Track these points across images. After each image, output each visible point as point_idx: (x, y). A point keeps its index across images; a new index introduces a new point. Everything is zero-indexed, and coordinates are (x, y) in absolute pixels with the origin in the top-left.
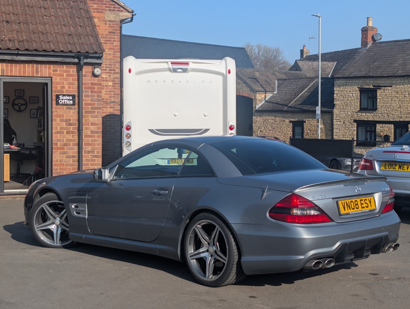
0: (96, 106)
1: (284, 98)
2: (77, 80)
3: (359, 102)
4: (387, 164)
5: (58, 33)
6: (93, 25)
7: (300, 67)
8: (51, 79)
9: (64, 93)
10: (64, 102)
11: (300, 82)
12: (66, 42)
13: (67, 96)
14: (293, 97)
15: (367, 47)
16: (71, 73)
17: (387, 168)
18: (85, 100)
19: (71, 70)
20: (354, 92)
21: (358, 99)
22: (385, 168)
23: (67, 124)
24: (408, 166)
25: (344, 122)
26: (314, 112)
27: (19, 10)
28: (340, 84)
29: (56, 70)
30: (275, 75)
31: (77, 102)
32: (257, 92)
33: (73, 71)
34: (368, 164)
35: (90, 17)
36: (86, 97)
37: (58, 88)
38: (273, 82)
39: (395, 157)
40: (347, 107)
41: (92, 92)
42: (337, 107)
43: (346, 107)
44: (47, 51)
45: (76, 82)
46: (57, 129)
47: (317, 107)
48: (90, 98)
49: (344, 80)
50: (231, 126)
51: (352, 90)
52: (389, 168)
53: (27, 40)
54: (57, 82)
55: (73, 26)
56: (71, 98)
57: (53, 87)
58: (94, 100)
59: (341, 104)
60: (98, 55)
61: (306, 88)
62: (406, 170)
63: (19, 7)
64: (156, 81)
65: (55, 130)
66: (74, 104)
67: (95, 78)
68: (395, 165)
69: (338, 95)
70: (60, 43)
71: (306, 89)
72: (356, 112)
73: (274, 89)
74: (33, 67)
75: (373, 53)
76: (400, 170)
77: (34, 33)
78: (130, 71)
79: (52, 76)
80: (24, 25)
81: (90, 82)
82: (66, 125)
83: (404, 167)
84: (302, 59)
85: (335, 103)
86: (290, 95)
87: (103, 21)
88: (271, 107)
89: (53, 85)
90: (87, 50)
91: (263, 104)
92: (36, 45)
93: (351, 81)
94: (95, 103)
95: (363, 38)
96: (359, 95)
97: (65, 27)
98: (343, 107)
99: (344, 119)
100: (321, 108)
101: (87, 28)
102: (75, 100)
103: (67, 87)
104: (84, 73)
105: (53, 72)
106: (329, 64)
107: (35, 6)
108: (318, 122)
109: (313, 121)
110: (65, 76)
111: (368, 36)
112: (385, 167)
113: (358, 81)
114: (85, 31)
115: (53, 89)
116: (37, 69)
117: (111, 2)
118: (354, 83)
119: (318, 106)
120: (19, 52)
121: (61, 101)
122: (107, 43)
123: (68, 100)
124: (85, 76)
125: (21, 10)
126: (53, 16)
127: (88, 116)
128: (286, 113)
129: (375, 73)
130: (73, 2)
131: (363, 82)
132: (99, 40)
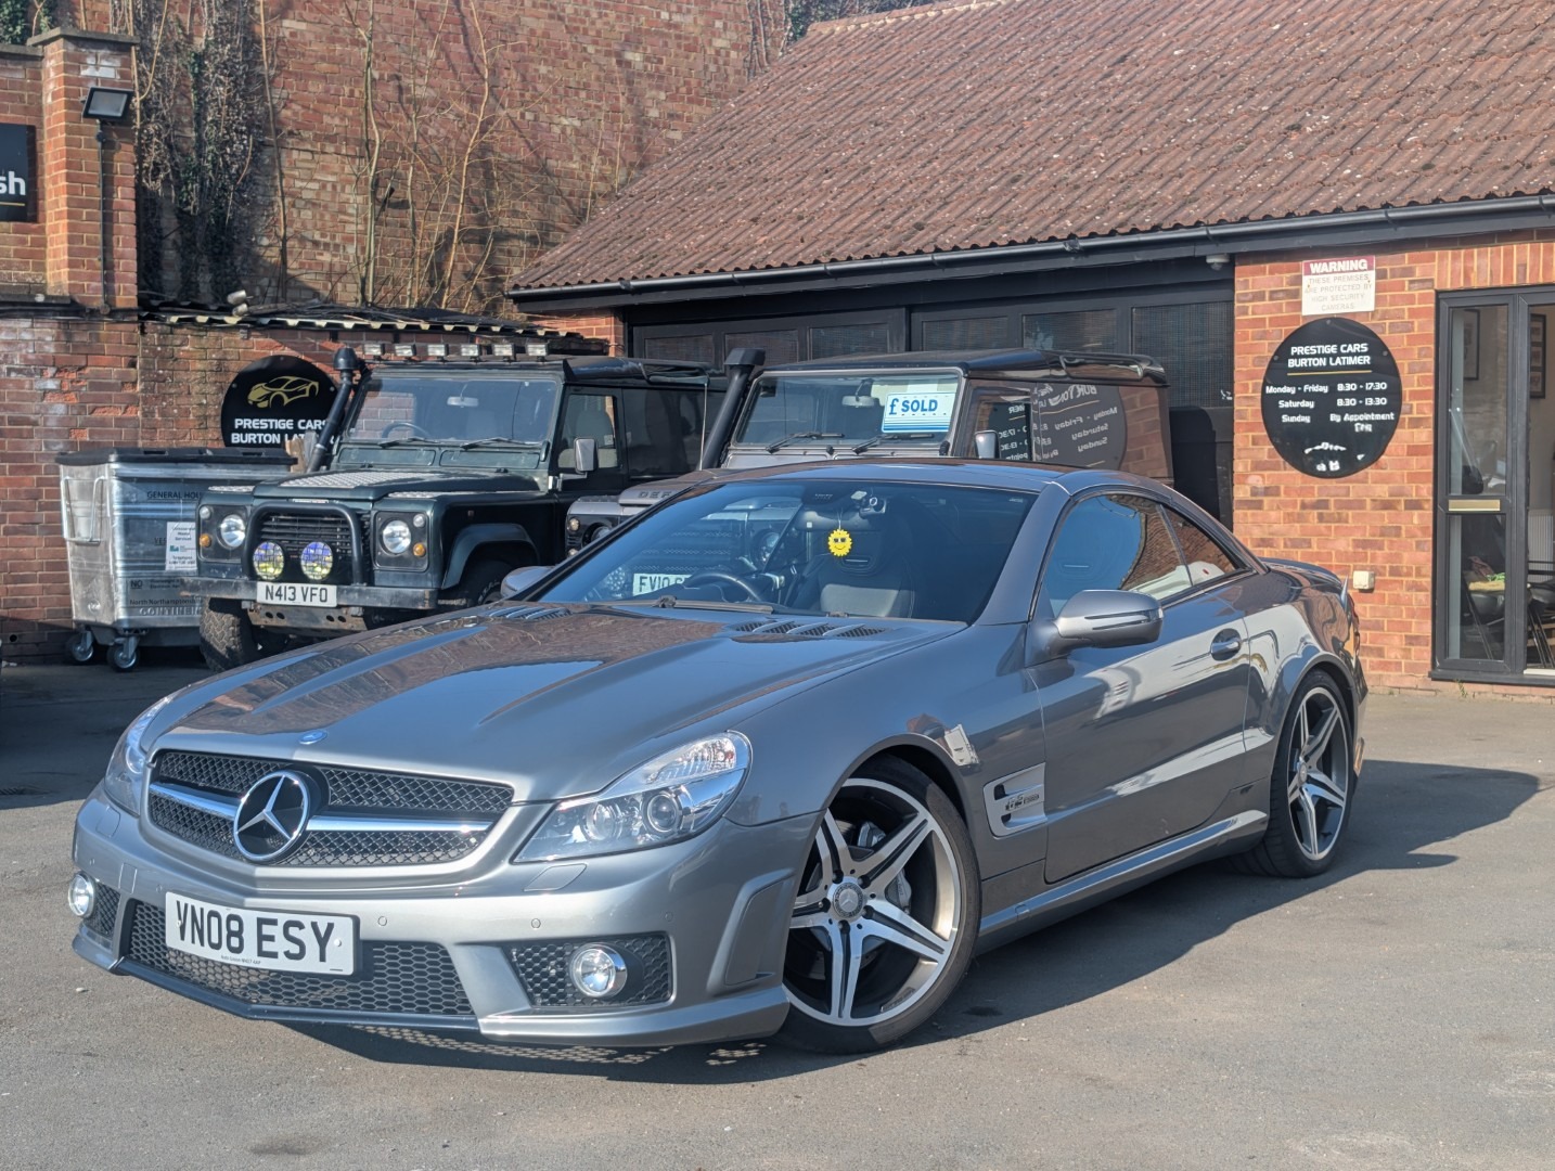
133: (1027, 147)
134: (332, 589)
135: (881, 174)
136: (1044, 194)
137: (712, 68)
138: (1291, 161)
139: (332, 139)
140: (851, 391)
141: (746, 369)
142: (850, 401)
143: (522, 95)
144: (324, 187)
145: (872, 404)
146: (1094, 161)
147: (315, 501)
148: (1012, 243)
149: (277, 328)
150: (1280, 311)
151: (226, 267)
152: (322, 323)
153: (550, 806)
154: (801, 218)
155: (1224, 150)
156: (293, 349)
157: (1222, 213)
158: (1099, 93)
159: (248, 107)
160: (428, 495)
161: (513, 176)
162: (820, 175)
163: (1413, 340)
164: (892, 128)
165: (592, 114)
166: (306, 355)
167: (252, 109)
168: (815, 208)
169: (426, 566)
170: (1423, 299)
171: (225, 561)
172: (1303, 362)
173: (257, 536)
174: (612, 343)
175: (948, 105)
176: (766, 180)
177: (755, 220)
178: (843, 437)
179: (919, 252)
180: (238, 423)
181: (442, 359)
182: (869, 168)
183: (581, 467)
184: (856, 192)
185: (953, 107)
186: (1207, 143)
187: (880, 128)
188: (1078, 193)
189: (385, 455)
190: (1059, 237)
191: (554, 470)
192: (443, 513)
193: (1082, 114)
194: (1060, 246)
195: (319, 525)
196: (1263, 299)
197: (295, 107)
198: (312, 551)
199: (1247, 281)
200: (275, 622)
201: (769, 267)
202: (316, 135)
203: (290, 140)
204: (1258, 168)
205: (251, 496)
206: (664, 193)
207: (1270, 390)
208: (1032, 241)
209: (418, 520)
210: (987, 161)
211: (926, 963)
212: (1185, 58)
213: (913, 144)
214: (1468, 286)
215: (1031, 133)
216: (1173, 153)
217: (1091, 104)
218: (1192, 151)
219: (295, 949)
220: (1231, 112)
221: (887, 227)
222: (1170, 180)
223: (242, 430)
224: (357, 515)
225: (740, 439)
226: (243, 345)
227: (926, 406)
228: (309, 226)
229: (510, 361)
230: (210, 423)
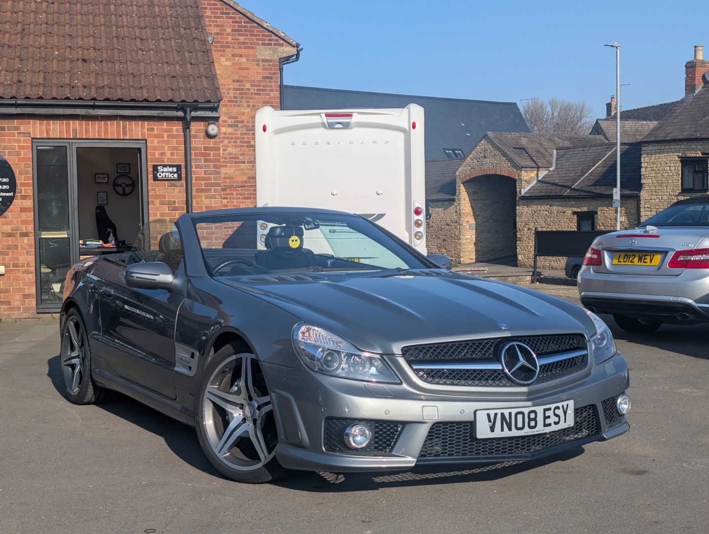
0: (213, 181)
1: (565, 177)
2: (183, 143)
3: (680, 179)
4: (623, 255)
5: (156, 74)
6: (209, 61)
7: (604, 129)
8: (145, 142)
9: (165, 162)
10: (165, 176)
11: (591, 151)
12: (166, 87)
13: (169, 168)
14: (578, 174)
15: (695, 92)
16: (175, 133)
17: (621, 262)
18: (196, 173)
19: (174, 128)
20: (672, 165)
21: (679, 175)
22: (619, 262)
23: (170, 208)
24: (652, 257)
25: (656, 211)
26: (611, 196)
27: (104, 43)
28: (650, 151)
29: (153, 129)
30: (554, 142)
31: (183, 175)
32: (523, 169)
33: (177, 130)
34: (595, 256)
35: (207, 51)
36: (197, 168)
37: (155, 156)
38: (549, 152)
39: (633, 244)
40: (662, 188)
41: (206, 161)
42: (645, 189)
43: (660, 188)
44: (137, 100)
45: (183, 146)
46: (157, 216)
47: (614, 189)
48: (203, 170)
49: (657, 145)
50: (418, 208)
51: (670, 161)
52: (624, 262)
53: (110, 86)
54: (154, 146)
55: (180, 64)
56: (176, 170)
57: (148, 154)
58: (209, 172)
59: (652, 183)
60: (211, 105)
61: (600, 160)
62: (648, 264)
63: (103, 39)
64: (304, 144)
65: (153, 217)
66: (180, 178)
67: (209, 140)
68: (634, 257)
69: (648, 169)
70: (157, 89)
71: (600, 162)
72: (675, 196)
73: (550, 164)
74: (118, 125)
75: (703, 102)
76: (639, 264)
77: (121, 75)
78: (264, 129)
79: (146, 137)
80: (108, 65)
81: (203, 146)
82: (169, 210)
83: (646, 259)
84: (610, 117)
85: (643, 181)
86: (574, 171)
87: (254, 60)
88: (544, 191)
89: (148, 151)
90: (196, 98)
91: (532, 187)
92: (122, 93)
93: (667, 147)
94: (211, 177)
95: (688, 79)
96: (680, 168)
97: (168, 66)
98: (656, 187)
99: (657, 207)
100: (621, 191)
101: (201, 67)
102: (181, 174)
103: (168, 153)
104: (193, 133)
105: (148, 131)
106: (650, 125)
107: (127, 37)
108: (616, 212)
109: (608, 212)
110: (165, 138)
111: (696, 75)
112: (619, 259)
113: (678, 147)
114: (198, 71)
115: (148, 157)
116: (124, 127)
117: (265, 32)
118: (672, 150)
119: (616, 187)
120: (96, 104)
121: (160, 175)
122: (260, 94)
123: (171, 173)
124: (196, 137)
125: (107, 43)
126: (153, 50)
127: (200, 197)
128: (567, 200)
129: (705, 132)
130: (185, 29)
131: (686, 147)
132: (216, 83)
163: (21, 160)
170: (25, 141)
214: (48, 137)
219: (557, 419)
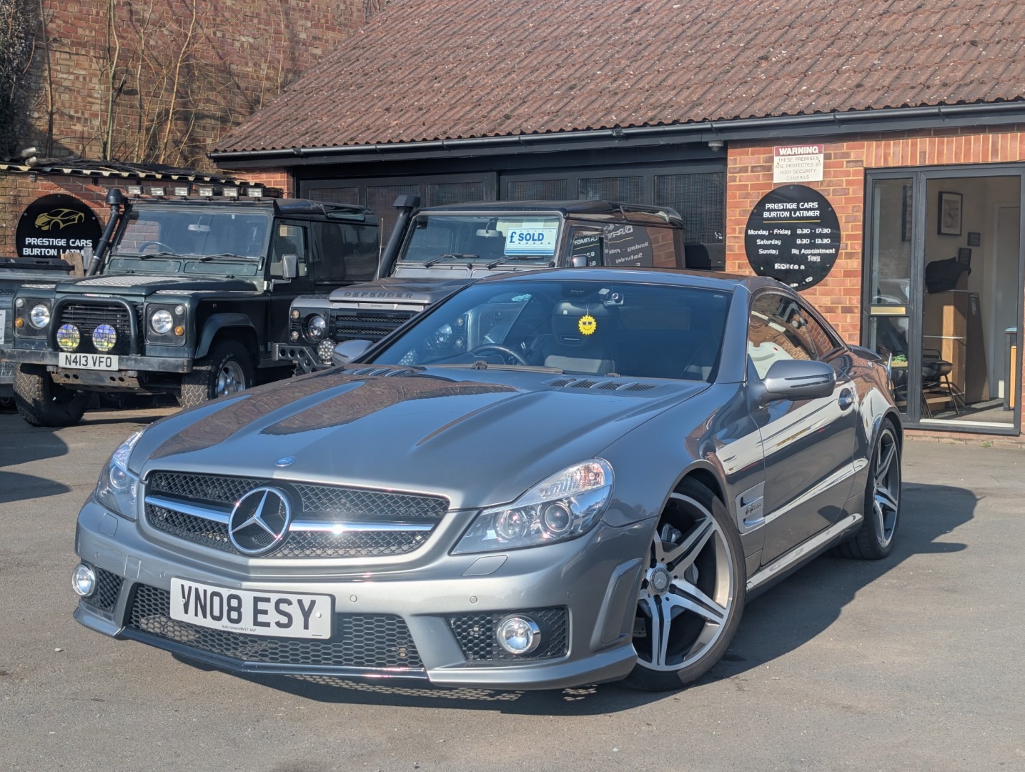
74: (985, 141)
92: (992, 89)
116: (994, 144)
120: (943, 111)
133: (578, 66)
134: (115, 358)
135: (475, 81)
136: (594, 97)
137: (342, 7)
138: (764, 80)
139: (84, 45)
140: (482, 226)
141: (408, 209)
142: (482, 233)
143: (214, 20)
144: (77, 78)
145: (497, 235)
146: (626, 77)
147: (102, 296)
148: (575, 130)
149: (56, 174)
150: (758, 179)
151: (8, 132)
152: (88, 172)
153: (476, 512)
154: (421, 109)
155: (717, 72)
156: (66, 189)
157: (721, 113)
158: (623, 32)
159: (27, 21)
160: (186, 293)
161: (208, 75)
162: (431, 81)
163: (848, 200)
164: (479, 50)
165: (262, 35)
166: (75, 194)
167: (28, 22)
168: (431, 102)
169: (184, 342)
170: (856, 173)
171: (34, 337)
172: (773, 214)
173: (58, 321)
174: (285, 191)
175: (518, 36)
176: (392, 83)
177: (388, 110)
178: (478, 257)
179: (509, 134)
180: (28, 240)
181: (185, 198)
182: (466, 77)
183: (287, 275)
184: (459, 93)
185: (522, 38)
186: (703, 66)
187: (471, 51)
188: (617, 97)
189: (144, 264)
190: (608, 126)
191: (268, 277)
192: (196, 305)
193: (614, 45)
194: (609, 132)
195: (105, 313)
196: (747, 171)
197: (58, 21)
198: (101, 331)
199: (736, 159)
200: (71, 381)
201: (402, 142)
202: (72, 42)
203: (54, 45)
204: (741, 84)
205: (55, 291)
206: (318, 90)
207: (751, 232)
208: (589, 129)
209: (179, 310)
210: (550, 75)
211: (709, 624)
212: (681, 10)
213: (496, 62)
214: (886, 166)
215: (579, 57)
216: (681, 73)
217: (620, 39)
218: (694, 72)
219: (284, 620)
220: (718, 46)
221: (484, 117)
222: (681, 91)
223: (30, 246)
224: (134, 306)
225: (403, 258)
226: (32, 186)
227: (536, 237)
228: (67, 105)
229: (235, 200)
230: (8, 241)
